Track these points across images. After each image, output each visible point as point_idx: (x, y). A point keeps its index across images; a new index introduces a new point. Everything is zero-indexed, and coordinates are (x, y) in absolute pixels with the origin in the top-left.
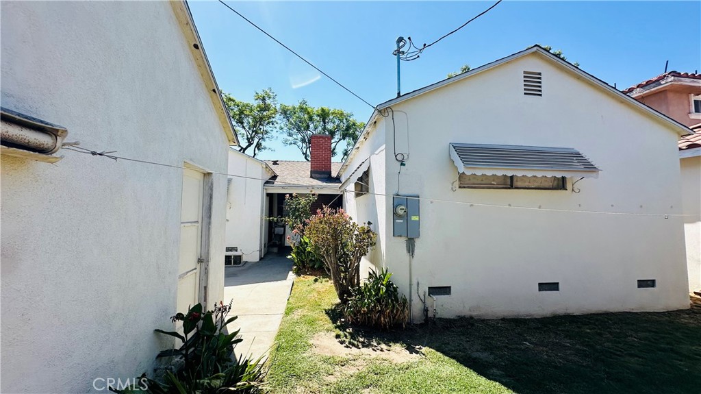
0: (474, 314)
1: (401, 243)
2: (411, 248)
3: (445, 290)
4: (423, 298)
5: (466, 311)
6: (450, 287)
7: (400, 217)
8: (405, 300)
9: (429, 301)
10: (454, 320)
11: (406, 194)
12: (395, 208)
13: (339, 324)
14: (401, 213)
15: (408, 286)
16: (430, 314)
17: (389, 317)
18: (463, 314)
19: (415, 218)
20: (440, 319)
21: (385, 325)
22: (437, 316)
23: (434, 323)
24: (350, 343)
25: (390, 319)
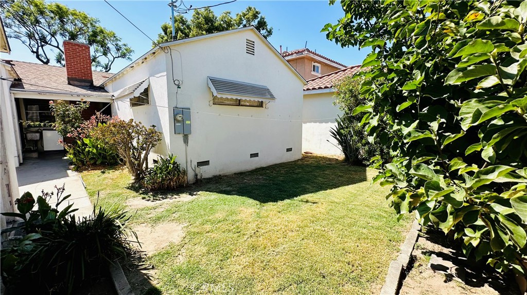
0: (221, 173)
1: (180, 138)
2: (186, 140)
3: (206, 163)
4: (194, 169)
5: (217, 173)
6: (209, 161)
7: (179, 121)
8: (184, 171)
9: (198, 170)
10: (211, 178)
11: (182, 107)
12: (175, 116)
13: (141, 192)
14: (180, 119)
15: (185, 163)
16: (199, 177)
17: (176, 181)
18: (215, 175)
19: (188, 122)
20: (204, 179)
21: (173, 187)
22: (203, 178)
23: (201, 181)
24: (154, 199)
25: (176, 182)
